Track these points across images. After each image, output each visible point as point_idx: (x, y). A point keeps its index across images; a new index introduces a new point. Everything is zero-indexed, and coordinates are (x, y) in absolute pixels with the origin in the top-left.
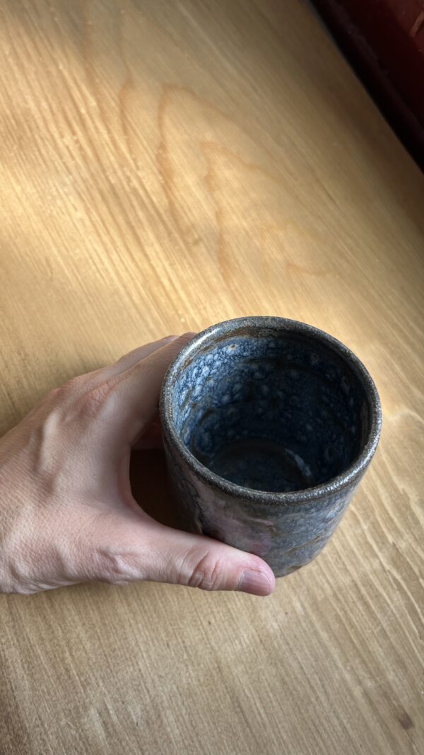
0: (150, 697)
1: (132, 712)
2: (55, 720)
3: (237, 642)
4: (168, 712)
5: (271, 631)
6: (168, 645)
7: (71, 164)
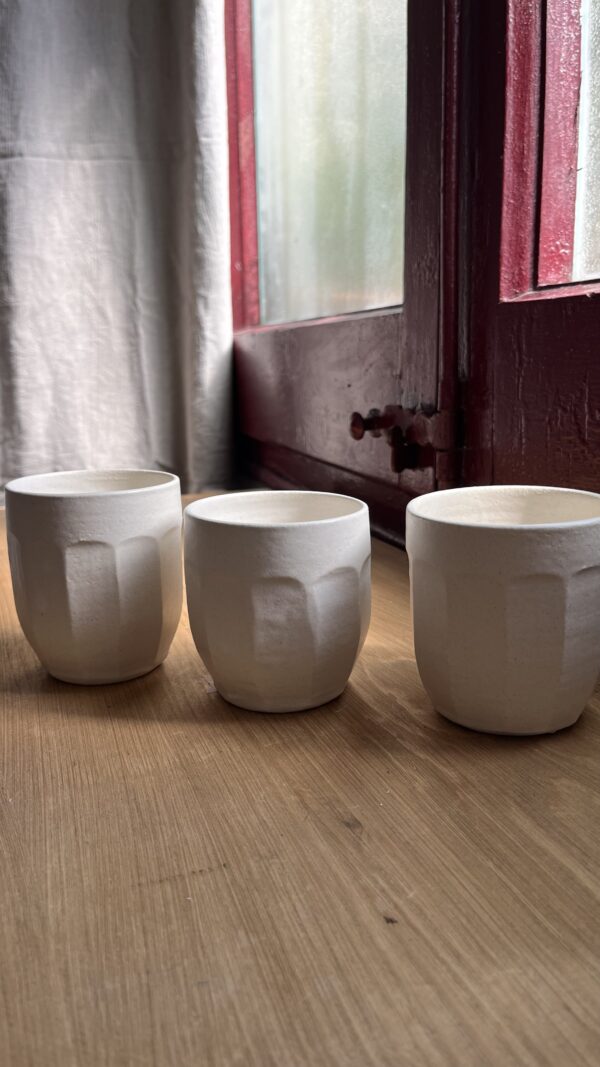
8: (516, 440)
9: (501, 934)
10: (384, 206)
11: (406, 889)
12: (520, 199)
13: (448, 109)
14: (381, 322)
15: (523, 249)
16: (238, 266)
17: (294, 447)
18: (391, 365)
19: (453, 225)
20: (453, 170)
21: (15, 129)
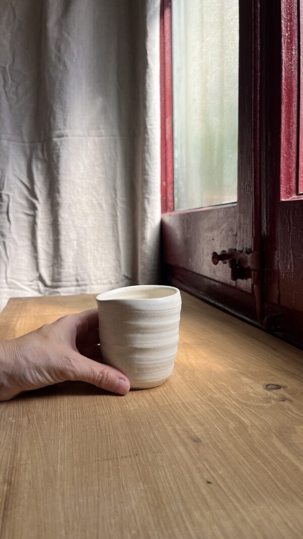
8: (289, 266)
9: (260, 491)
10: (230, 156)
11: (219, 470)
12: (289, 154)
13: (255, 115)
14: (227, 210)
15: (290, 176)
16: (164, 184)
17: (188, 268)
18: (232, 230)
19: (258, 166)
20: (258, 142)
21: (65, 125)
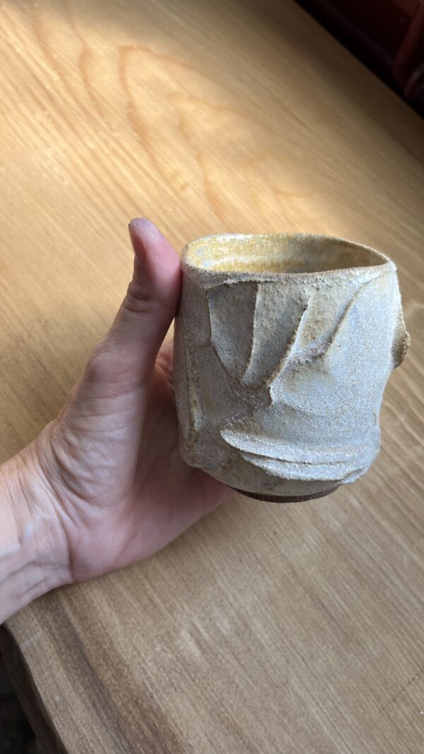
0: (235, 610)
1: (221, 627)
2: (150, 648)
3: (305, 545)
4: (255, 621)
5: (335, 530)
6: (241, 561)
7: (47, 137)
